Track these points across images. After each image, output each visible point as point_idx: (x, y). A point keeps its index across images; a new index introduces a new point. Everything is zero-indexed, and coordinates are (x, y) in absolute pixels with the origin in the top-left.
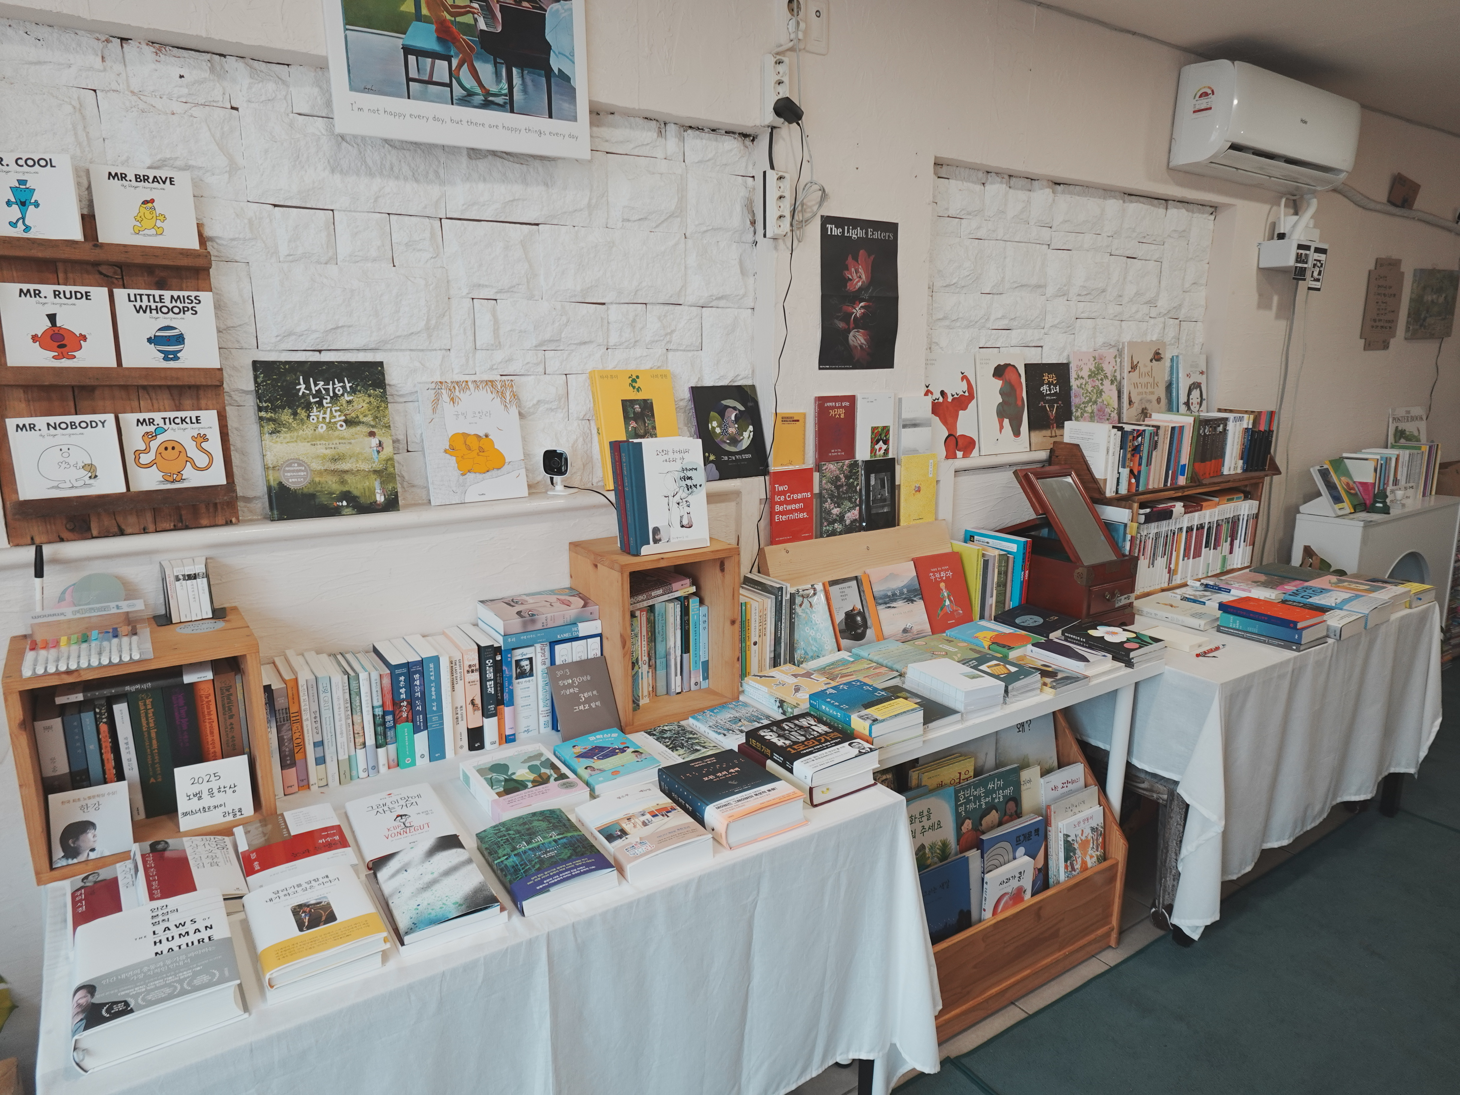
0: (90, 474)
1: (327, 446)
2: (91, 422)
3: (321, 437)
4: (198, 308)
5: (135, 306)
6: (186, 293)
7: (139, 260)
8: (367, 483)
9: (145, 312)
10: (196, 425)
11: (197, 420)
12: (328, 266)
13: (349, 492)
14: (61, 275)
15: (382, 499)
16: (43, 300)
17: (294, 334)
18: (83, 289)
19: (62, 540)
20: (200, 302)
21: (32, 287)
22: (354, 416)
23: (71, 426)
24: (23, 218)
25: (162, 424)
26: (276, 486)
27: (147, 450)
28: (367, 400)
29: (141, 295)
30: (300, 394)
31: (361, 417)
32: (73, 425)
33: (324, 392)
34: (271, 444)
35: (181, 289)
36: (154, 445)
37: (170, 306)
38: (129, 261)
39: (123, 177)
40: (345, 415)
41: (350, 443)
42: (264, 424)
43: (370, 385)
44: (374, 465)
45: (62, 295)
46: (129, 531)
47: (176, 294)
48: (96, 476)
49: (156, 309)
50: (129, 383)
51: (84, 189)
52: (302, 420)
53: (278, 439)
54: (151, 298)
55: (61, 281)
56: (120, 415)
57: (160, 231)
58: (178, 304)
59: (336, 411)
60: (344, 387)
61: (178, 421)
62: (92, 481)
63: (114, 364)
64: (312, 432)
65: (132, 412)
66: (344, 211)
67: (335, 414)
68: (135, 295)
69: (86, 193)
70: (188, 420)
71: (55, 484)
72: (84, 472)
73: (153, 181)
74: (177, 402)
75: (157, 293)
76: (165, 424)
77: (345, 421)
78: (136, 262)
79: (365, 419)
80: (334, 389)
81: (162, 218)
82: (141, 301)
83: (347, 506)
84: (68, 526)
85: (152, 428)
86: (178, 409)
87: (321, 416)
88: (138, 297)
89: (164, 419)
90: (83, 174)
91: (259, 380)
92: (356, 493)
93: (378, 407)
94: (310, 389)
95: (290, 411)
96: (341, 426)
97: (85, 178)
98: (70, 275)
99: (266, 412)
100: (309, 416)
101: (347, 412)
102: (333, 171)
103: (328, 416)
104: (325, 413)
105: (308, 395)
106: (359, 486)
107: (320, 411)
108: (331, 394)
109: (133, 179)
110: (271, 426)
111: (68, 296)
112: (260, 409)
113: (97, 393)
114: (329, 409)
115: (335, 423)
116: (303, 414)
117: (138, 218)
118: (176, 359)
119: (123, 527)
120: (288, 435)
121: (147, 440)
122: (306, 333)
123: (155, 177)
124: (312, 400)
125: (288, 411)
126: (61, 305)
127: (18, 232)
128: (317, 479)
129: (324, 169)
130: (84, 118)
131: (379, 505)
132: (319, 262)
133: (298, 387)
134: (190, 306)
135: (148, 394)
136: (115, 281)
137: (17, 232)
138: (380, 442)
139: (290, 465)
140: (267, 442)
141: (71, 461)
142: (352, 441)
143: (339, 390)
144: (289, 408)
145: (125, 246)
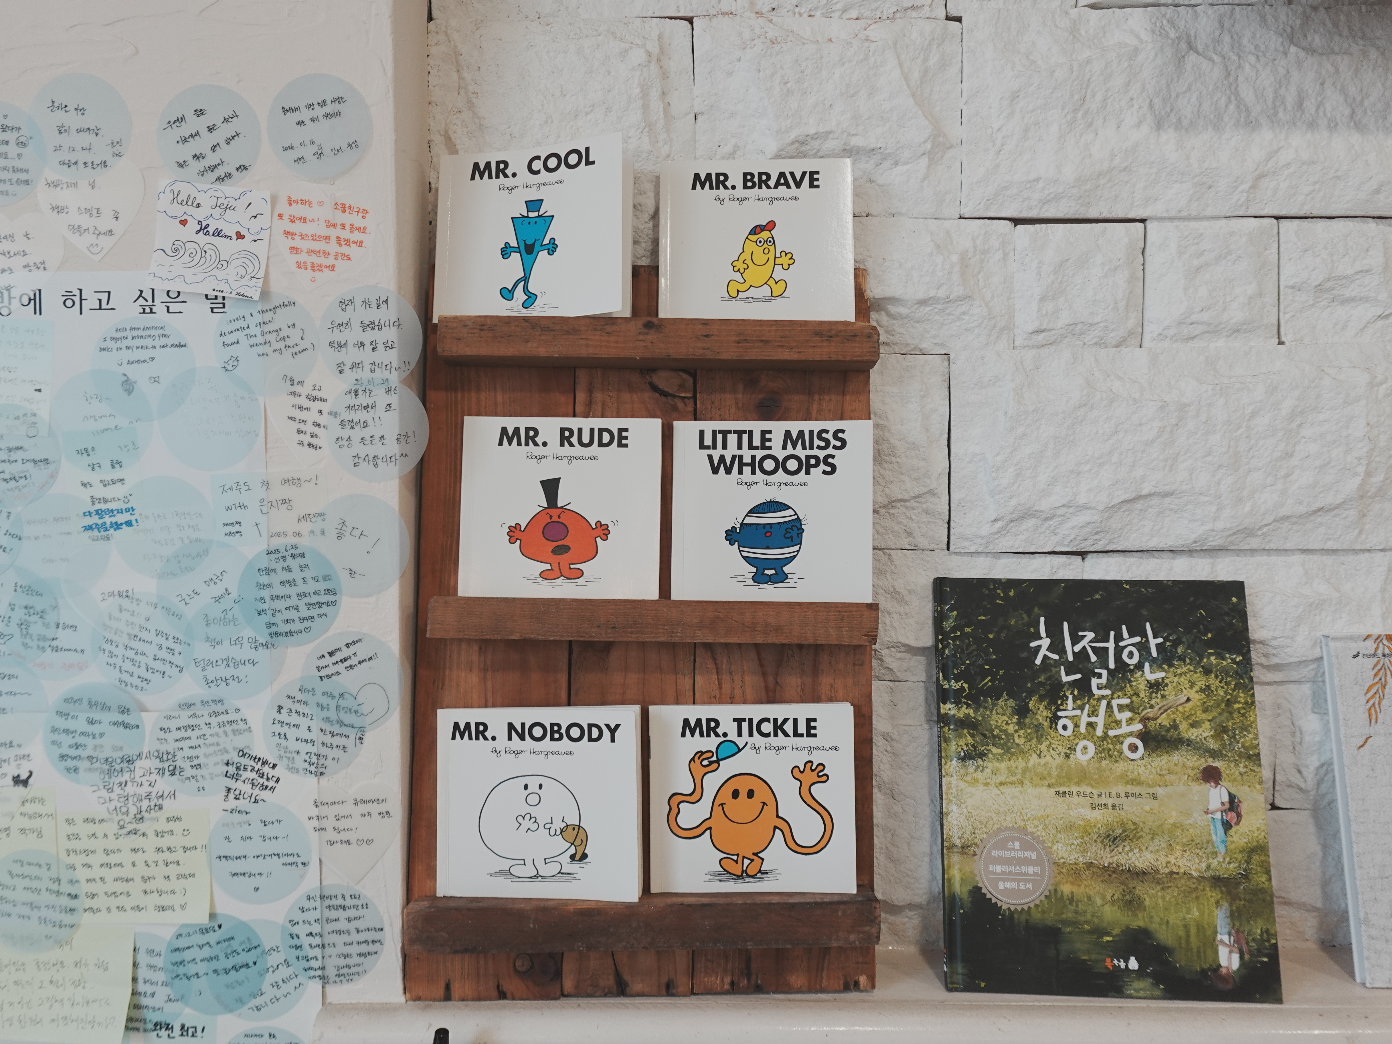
0: (572, 850)
1: (1097, 801)
2: (590, 726)
3: (1083, 776)
4: (840, 458)
5: (710, 457)
6: (816, 426)
7: (729, 353)
8: (1195, 913)
9: (728, 471)
10: (806, 741)
11: (809, 728)
12: (1124, 350)
13: (1145, 933)
14: (581, 396)
15: (1235, 963)
16: (540, 451)
17: (1033, 516)
18: (614, 424)
19: (502, 995)
20: (844, 443)
21: (523, 422)
22: (1166, 723)
23: (553, 732)
24: (526, 279)
25: (733, 736)
26: (965, 896)
27: (694, 797)
28: (1201, 683)
29: (725, 433)
30: (1038, 661)
31: (1183, 726)
32: (555, 733)
33: (1093, 658)
34: (962, 785)
35: (807, 418)
36: (712, 782)
37: (781, 455)
38: (710, 355)
39: (720, 181)
40: (1144, 720)
41: (1155, 797)
42: (951, 735)
43: (1209, 644)
44: (1214, 863)
45: (574, 440)
46: (637, 986)
47: (795, 427)
48: (584, 856)
49: (752, 465)
50: (675, 639)
51: (646, 216)
52: (1038, 727)
53: (979, 775)
54: (745, 437)
55: (579, 408)
56: (651, 708)
57: (778, 290)
58: (799, 452)
59: (1121, 708)
60: (1143, 647)
61: (767, 728)
62: (574, 867)
63: (652, 593)
64: (1060, 760)
65: (677, 702)
66: (1171, 219)
67: (1119, 716)
68: (714, 432)
69: (650, 225)
70: (789, 727)
71: (505, 865)
72: (560, 844)
73: (777, 185)
74: (770, 679)
75: (757, 426)
76: (740, 734)
77: (1145, 736)
78: (725, 356)
79: (1193, 734)
80: (1119, 651)
81: (785, 260)
82: (725, 447)
83: (1140, 973)
84: (518, 963)
85: (711, 743)
86: (771, 698)
87: (1085, 719)
88: (720, 437)
89: (739, 721)
90: (649, 187)
91: (947, 625)
92: (1165, 936)
93: (1229, 703)
94: (1061, 651)
95: (1011, 703)
96: (1134, 748)
97: (651, 194)
98: (598, 396)
99: (957, 703)
100: (1055, 719)
101: (1150, 712)
102: (1159, 125)
103: (1100, 720)
104: (1094, 713)
105: (1057, 664)
106: (1174, 918)
107: (1081, 708)
108: (1112, 665)
109: (739, 184)
110: (965, 741)
111: (586, 439)
112: (943, 696)
113: (615, 657)
114: (1104, 703)
115: (1118, 740)
116: (1042, 713)
117: (740, 265)
118: (781, 577)
119: (627, 977)
120: (1003, 766)
121: (699, 771)
122: (1060, 512)
123: (782, 175)
124: (1065, 679)
125: (1006, 704)
126: (570, 459)
127: (513, 308)
128: (1066, 889)
129: (1140, 123)
130: (665, 76)
131: (1224, 979)
132: (1101, 344)
133: (1033, 644)
134: (821, 454)
135: (715, 660)
136: (680, 405)
137: (511, 309)
138: (1232, 797)
139: (1002, 845)
140: (954, 780)
141: (542, 815)
142: (1160, 791)
143: (1131, 655)
144: (1011, 695)
145: (705, 322)
